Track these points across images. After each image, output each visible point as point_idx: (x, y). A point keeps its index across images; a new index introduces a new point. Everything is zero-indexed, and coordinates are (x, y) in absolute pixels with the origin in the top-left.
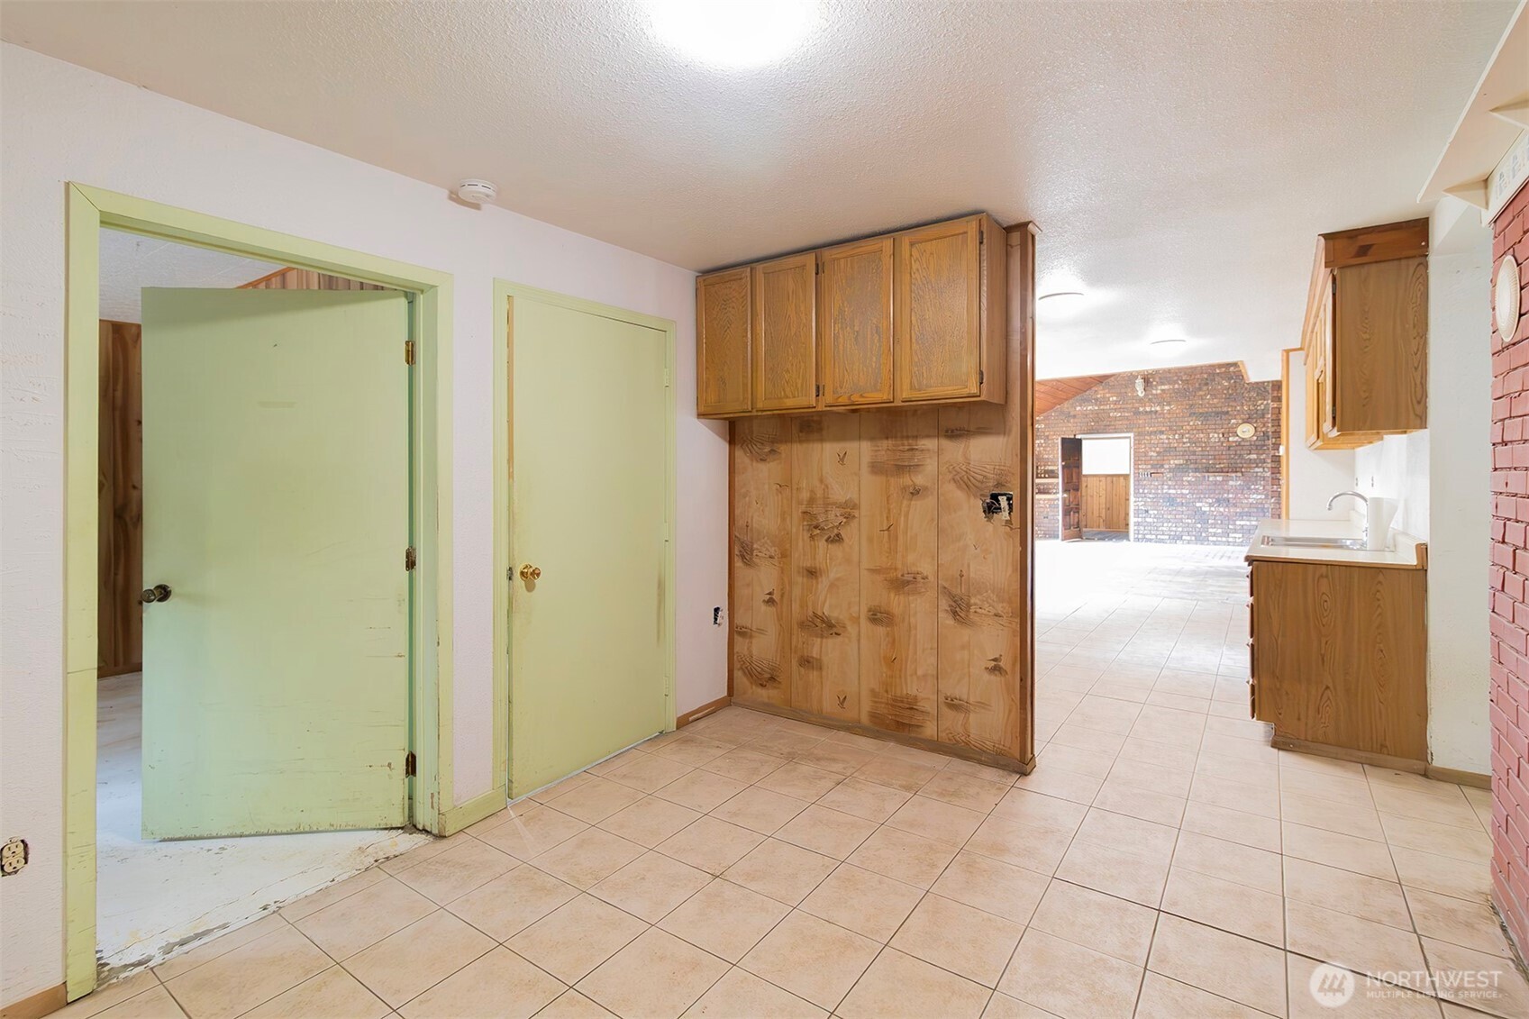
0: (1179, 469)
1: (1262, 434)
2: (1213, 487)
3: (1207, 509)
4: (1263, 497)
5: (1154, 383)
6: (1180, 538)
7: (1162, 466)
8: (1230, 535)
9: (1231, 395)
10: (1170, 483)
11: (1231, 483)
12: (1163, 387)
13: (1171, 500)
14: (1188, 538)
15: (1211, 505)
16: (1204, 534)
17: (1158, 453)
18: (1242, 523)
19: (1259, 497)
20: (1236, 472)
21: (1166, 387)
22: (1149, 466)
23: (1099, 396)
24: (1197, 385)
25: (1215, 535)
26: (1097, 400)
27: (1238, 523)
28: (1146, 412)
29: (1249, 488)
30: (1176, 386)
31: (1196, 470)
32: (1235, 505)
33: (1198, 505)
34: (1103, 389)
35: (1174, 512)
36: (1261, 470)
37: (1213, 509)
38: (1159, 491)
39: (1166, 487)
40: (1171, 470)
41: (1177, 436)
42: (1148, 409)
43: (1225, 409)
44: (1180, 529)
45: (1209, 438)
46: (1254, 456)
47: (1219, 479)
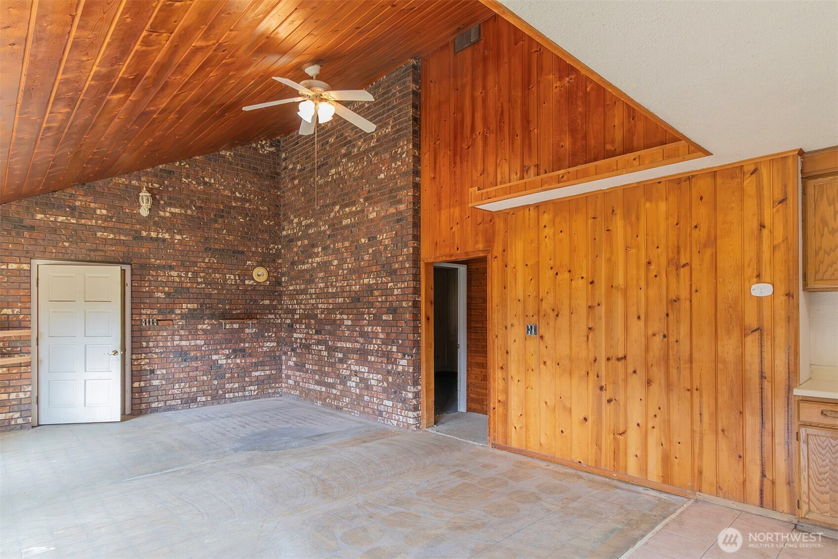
0: (192, 317)
1: (274, 279)
2: (228, 336)
3: (224, 362)
4: (275, 344)
5: (162, 202)
6: (194, 400)
7: (172, 311)
8: (246, 388)
9: (247, 234)
10: (182, 332)
11: (247, 331)
12: (173, 210)
13: (183, 354)
14: (204, 399)
15: (228, 357)
16: (220, 392)
17: (168, 294)
18: (257, 374)
19: (272, 344)
20: (251, 319)
21: (177, 211)
22: (155, 311)
23: (78, 203)
24: (212, 216)
25: (231, 391)
26: (73, 208)
27: (254, 374)
28: (151, 238)
29: (263, 336)
30: (189, 212)
31: (212, 317)
32: (250, 355)
33: (215, 357)
34: (85, 195)
35: (187, 369)
36: (273, 316)
37: (229, 361)
38: (169, 344)
39: (177, 338)
40: (183, 316)
41: (190, 275)
42: (153, 235)
43: (241, 249)
44: (195, 389)
45: (226, 280)
46: (267, 302)
47: (236, 326)
